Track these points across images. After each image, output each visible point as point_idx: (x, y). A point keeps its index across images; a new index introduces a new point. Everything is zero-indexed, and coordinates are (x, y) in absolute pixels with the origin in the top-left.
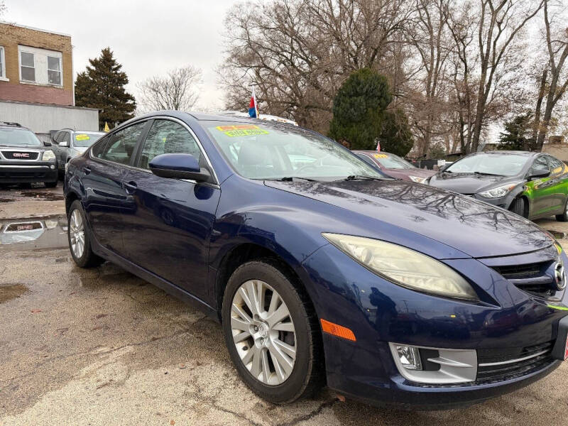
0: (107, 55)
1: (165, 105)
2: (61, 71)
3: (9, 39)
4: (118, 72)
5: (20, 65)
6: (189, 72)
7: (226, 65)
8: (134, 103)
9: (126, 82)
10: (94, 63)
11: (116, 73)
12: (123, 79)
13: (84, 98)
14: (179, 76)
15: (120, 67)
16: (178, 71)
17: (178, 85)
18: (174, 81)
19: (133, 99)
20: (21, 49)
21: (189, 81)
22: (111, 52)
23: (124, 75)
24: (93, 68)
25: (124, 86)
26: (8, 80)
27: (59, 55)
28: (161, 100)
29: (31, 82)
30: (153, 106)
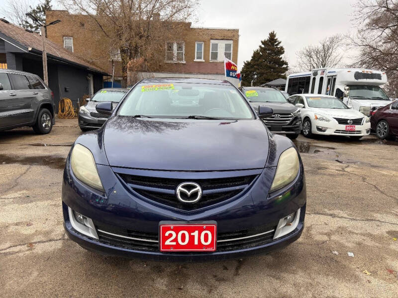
0: (272, 35)
1: (315, 65)
2: (232, 52)
3: (206, 37)
4: (278, 46)
5: (211, 51)
6: (337, 38)
7: (365, 29)
8: (287, 67)
9: (283, 53)
10: (263, 43)
11: (277, 47)
12: (281, 51)
13: (255, 67)
14: (328, 43)
15: (280, 43)
16: (328, 39)
17: (326, 50)
18: (324, 47)
19: (286, 64)
20: (212, 42)
21: (336, 46)
22: (275, 33)
23: (282, 48)
24: (263, 46)
25: (282, 56)
26: (204, 61)
27: (231, 42)
28: (312, 62)
29: (215, 61)
30: (306, 67)
